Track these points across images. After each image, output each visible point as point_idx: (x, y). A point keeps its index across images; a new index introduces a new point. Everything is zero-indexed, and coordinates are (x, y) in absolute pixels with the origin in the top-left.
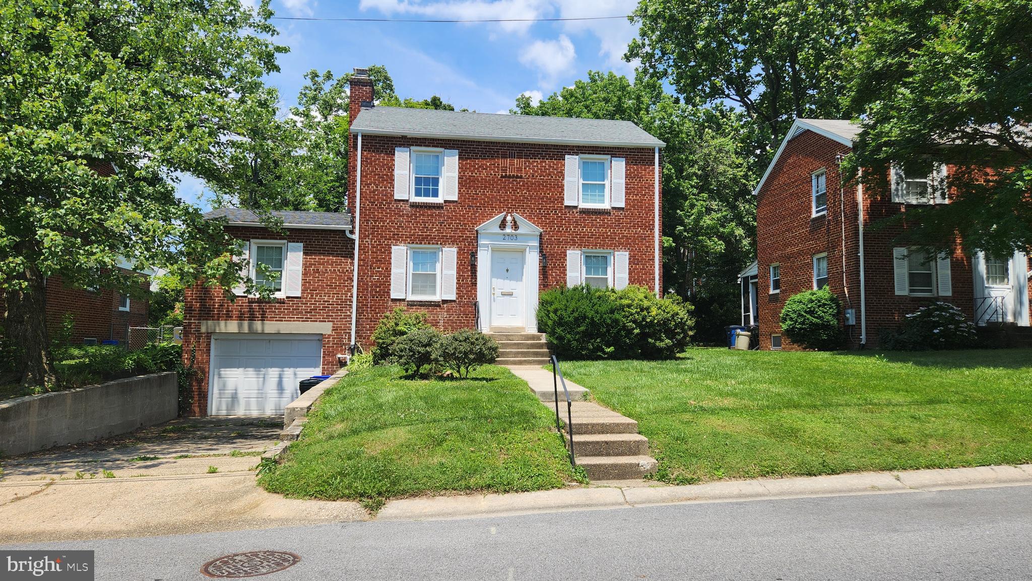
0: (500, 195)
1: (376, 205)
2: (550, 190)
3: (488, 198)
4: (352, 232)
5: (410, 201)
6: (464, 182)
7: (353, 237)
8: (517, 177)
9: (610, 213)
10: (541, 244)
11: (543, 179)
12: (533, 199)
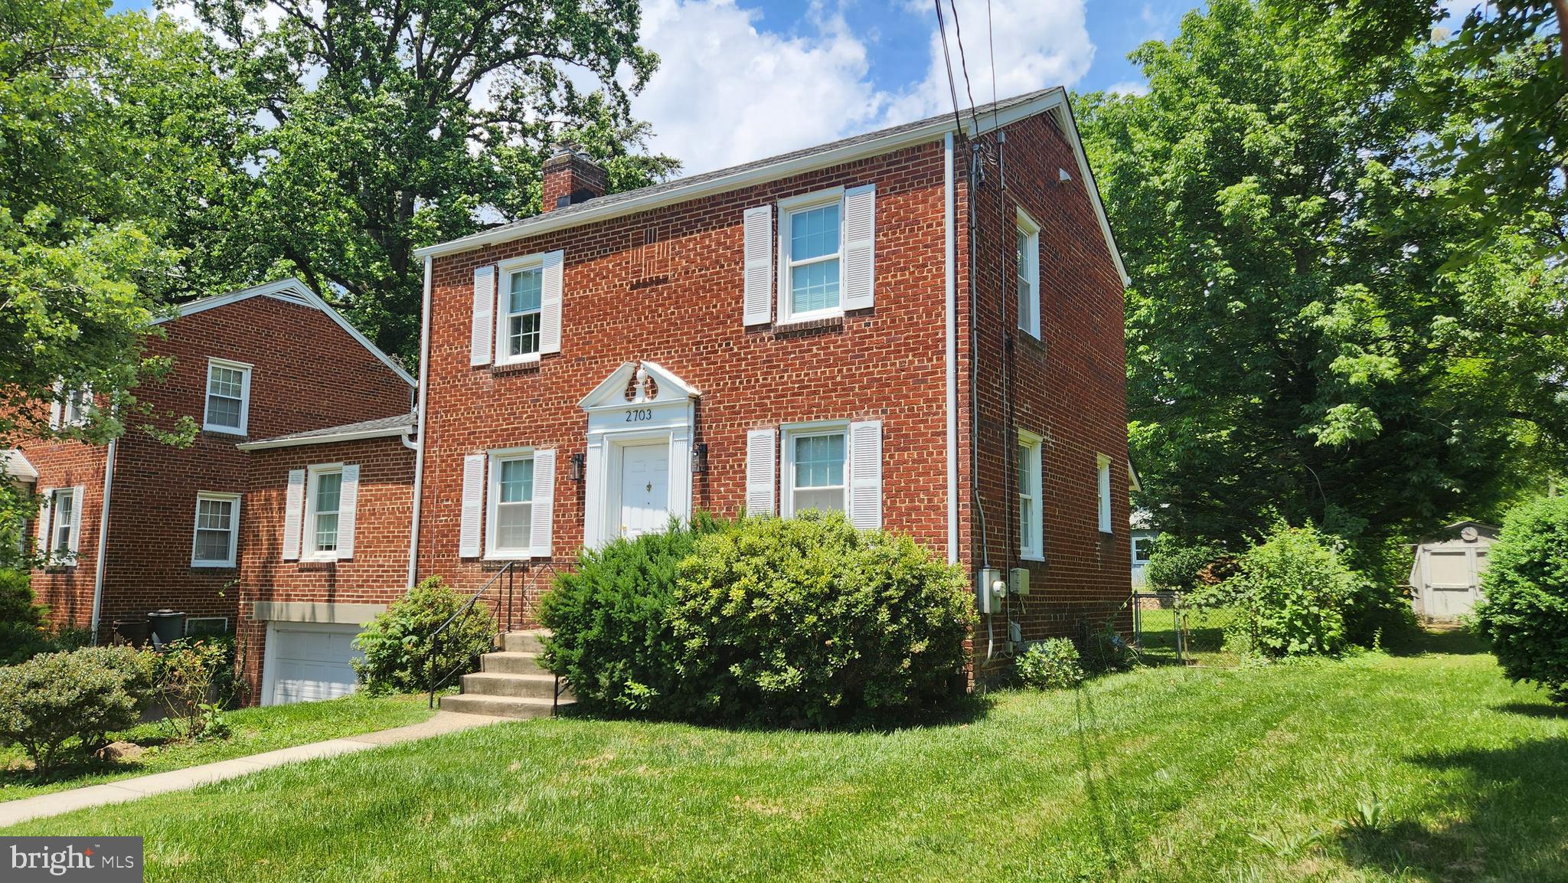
0: (629, 327)
1: (449, 382)
2: (718, 295)
3: (608, 335)
4: (413, 438)
5: (496, 365)
6: (571, 312)
7: (414, 445)
8: (658, 281)
9: (841, 327)
10: (698, 421)
11: (705, 275)
12: (686, 323)
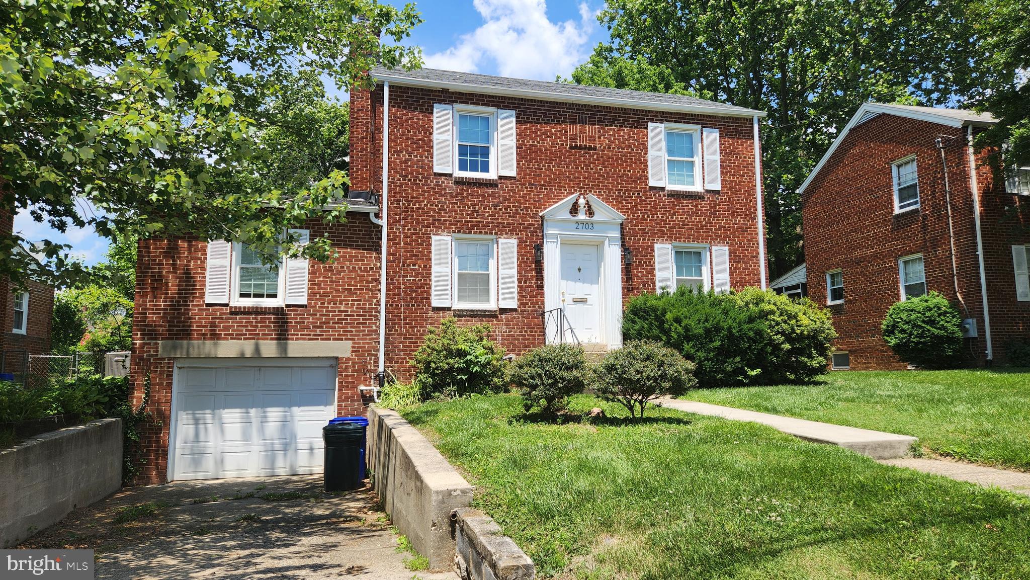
0: (569, 171)
1: (410, 180)
2: (631, 166)
3: (555, 174)
4: (377, 216)
5: (454, 175)
6: (524, 153)
7: (379, 222)
8: (590, 148)
9: (704, 198)
10: (623, 235)
11: (622, 152)
12: (611, 177)
